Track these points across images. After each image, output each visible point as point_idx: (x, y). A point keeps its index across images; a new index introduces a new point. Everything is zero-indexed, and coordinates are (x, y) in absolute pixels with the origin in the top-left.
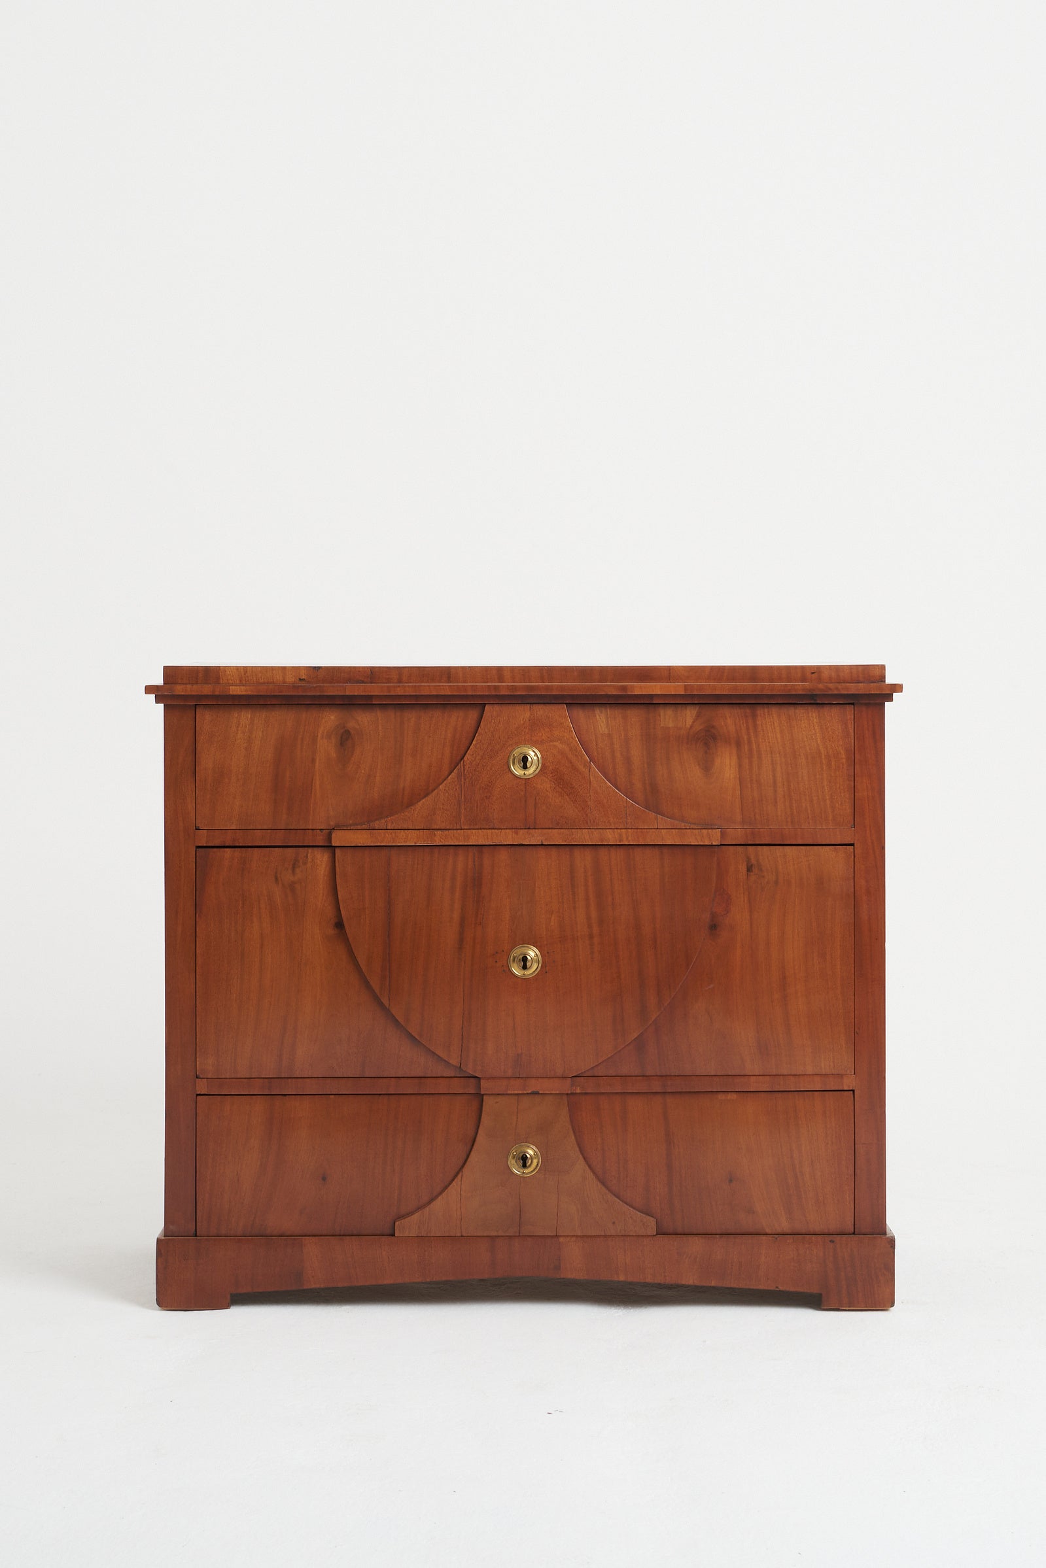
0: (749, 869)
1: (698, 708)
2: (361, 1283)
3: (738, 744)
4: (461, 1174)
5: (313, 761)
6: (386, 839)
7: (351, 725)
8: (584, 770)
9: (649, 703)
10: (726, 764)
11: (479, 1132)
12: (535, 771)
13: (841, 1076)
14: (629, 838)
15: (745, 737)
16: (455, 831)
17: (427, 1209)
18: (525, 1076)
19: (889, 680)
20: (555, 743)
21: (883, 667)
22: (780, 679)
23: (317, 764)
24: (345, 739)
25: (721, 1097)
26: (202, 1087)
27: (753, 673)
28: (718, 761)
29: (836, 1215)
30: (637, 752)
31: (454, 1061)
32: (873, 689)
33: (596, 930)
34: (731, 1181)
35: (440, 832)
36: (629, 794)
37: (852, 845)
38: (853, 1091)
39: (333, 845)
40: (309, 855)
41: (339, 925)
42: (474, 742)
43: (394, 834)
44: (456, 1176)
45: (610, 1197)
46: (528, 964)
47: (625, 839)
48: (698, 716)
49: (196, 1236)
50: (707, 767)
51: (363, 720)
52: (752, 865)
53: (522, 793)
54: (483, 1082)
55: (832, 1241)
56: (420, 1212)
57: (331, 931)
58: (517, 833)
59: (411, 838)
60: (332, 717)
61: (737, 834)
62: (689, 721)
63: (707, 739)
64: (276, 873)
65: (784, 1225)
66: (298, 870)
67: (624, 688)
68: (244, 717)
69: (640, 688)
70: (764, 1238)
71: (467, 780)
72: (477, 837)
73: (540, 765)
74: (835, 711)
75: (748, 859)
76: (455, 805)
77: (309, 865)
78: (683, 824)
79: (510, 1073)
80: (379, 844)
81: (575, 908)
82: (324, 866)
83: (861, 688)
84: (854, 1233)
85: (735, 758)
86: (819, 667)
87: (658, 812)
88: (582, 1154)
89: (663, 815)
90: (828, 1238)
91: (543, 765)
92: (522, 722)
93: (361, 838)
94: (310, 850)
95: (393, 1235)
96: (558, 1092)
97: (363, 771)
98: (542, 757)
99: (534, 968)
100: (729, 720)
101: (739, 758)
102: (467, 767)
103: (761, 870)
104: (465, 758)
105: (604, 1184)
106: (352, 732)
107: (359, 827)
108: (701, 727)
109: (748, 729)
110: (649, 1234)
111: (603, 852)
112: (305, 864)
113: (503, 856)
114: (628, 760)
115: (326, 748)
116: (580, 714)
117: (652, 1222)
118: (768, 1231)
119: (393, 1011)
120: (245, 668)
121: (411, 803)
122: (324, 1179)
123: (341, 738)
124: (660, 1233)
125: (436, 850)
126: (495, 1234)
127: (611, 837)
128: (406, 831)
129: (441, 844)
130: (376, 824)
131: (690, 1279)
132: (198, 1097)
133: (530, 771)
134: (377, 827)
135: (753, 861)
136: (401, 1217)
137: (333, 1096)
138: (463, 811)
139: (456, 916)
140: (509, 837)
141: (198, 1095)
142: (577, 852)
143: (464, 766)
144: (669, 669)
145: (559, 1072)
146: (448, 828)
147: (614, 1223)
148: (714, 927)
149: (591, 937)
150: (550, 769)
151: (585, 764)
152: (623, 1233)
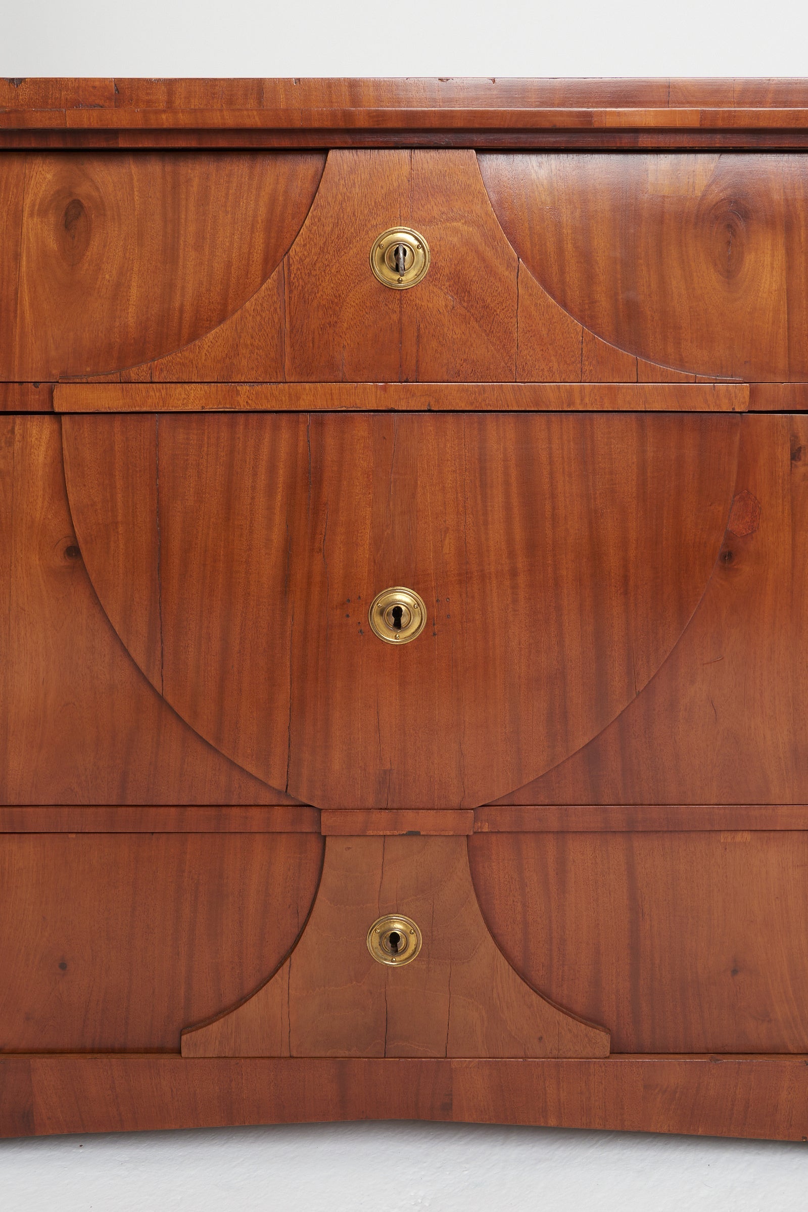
0: (795, 454)
1: (718, 155)
2: (129, 1128)
3: (788, 228)
4: (288, 961)
5: (17, 257)
6: (150, 398)
7: (83, 190)
8: (507, 273)
10: (765, 263)
11: (319, 896)
12: (417, 275)
14: (585, 398)
15: (802, 216)
16: (274, 386)
17: (234, 1015)
18: (395, 806)
20: (455, 224)
23: (24, 263)
24: (72, 215)
25: (722, 837)
28: (750, 259)
30: (602, 243)
31: (276, 782)
33: (521, 562)
34: (735, 972)
35: (246, 387)
36: (588, 318)
39: (56, 410)
40: (16, 429)
41: (73, 551)
42: (307, 222)
43: (164, 392)
44: (281, 964)
45: (535, 997)
46: (404, 620)
47: (578, 401)
48: (719, 174)
50: (729, 272)
51: (104, 181)
52: (800, 449)
53: (395, 317)
54: (324, 817)
56: (222, 1020)
57: (59, 560)
58: (384, 389)
59: (195, 398)
60: (49, 176)
61: (777, 395)
62: (700, 187)
63: (734, 217)
70: (787, 1062)
71: (295, 292)
72: (314, 396)
73: (428, 264)
75: (795, 438)
76: (273, 337)
77: (17, 446)
78: (684, 375)
79: (370, 802)
80: (137, 409)
81: (486, 523)
82: (43, 449)
85: (781, 253)
87: (640, 353)
88: (490, 929)
89: (646, 355)
91: (434, 266)
92: (396, 184)
93: (107, 398)
94: (18, 419)
95: (179, 1052)
96: (451, 833)
97: (107, 277)
98: (432, 249)
99: (414, 625)
101: (789, 254)
102: (294, 268)
104: (291, 252)
105: (524, 977)
106: (85, 203)
107: (102, 378)
108: (722, 196)
110: (598, 1053)
111: (539, 421)
112: (11, 444)
113: (361, 429)
114: (586, 257)
115: (38, 231)
117: (603, 1040)
118: (792, 1048)
119: (172, 700)
121: (194, 336)
122: (63, 966)
123: (66, 214)
124: (617, 1050)
125: (241, 418)
126: (342, 1053)
127: (554, 396)
128: (186, 386)
129: (248, 408)
130: (133, 373)
133: (409, 277)
134: (134, 377)
135: (803, 441)
136: (190, 1026)
137: (74, 836)
138: (288, 349)
139: (277, 536)
140: (370, 397)
142: (490, 422)
143: (289, 265)
145: (455, 800)
146: (261, 380)
147: (541, 1039)
148: (728, 557)
149: (514, 573)
150: (447, 271)
151: (509, 266)
152: (555, 1053)
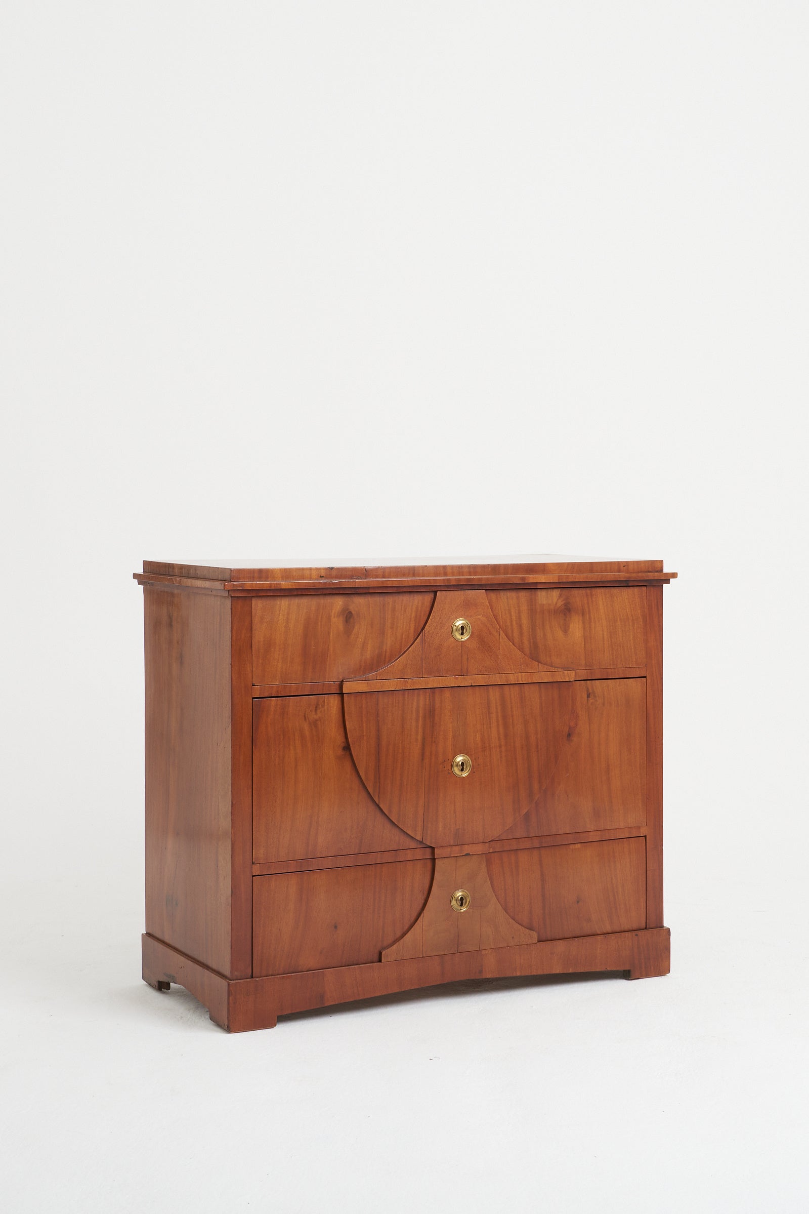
0: (588, 696)
1: (559, 591)
2: (361, 998)
3: (583, 614)
4: (422, 915)
5: (329, 633)
6: (377, 686)
7: (353, 607)
8: (495, 634)
9: (533, 588)
10: (576, 627)
11: (433, 886)
12: (467, 636)
13: (639, 827)
14: (523, 678)
15: (587, 610)
16: (419, 679)
17: (402, 941)
18: (461, 844)
19: (666, 570)
20: (479, 617)
21: (662, 561)
22: (606, 571)
23: (331, 636)
24: (348, 617)
25: (572, 847)
26: (256, 870)
27: (591, 567)
28: (571, 626)
29: (636, 918)
30: (525, 621)
31: (419, 837)
32: (656, 576)
33: (503, 743)
34: (578, 902)
35: (409, 680)
36: (521, 649)
37: (645, 677)
38: (645, 836)
39: (343, 692)
40: (325, 700)
41: (347, 748)
42: (431, 617)
43: (381, 683)
44: (419, 916)
45: (511, 920)
46: (464, 768)
47: (520, 680)
48: (560, 596)
49: (252, 977)
50: (566, 631)
51: (359, 602)
52: (590, 693)
53: (460, 651)
54: (436, 850)
55: (637, 935)
56: (397, 943)
57: (340, 752)
58: (457, 679)
59: (390, 685)
60: (341, 603)
61: (583, 674)
62: (555, 600)
63: (567, 610)
64: (305, 713)
65: (608, 928)
66: (318, 711)
67: (523, 579)
68: (283, 604)
69: (532, 578)
70: (599, 937)
71: (426, 643)
72: (433, 682)
73: (470, 632)
74: (636, 590)
75: (588, 689)
76: (419, 662)
77: (326, 707)
78: (553, 668)
79: (452, 843)
80: (372, 690)
81: (490, 728)
82: (336, 707)
83: (651, 576)
84: (646, 928)
85: (581, 623)
86: (627, 562)
87: (539, 662)
88: (494, 893)
89: (541, 663)
90: (634, 933)
91: (473, 631)
92: (459, 603)
93: (362, 687)
94: (326, 696)
95: (381, 961)
96: (480, 853)
97: (360, 641)
98: (471, 626)
99: (467, 770)
100: (578, 596)
101: (584, 623)
103: (595, 696)
104: (425, 629)
105: (506, 911)
106: (353, 612)
108: (562, 603)
109: (588, 603)
110: (534, 942)
111: (506, 688)
112: (323, 706)
113: (447, 694)
114: (520, 626)
115: (338, 623)
116: (493, 595)
117: (535, 935)
118: (599, 932)
119: (381, 806)
120: (285, 569)
121: (390, 661)
122: (336, 927)
123: (346, 617)
124: (539, 941)
125: (407, 692)
126: (443, 953)
127: (512, 679)
128: (389, 680)
129: (411, 688)
130: (369, 676)
131: (557, 970)
132: (254, 877)
133: (465, 636)
135: (591, 691)
136: (385, 948)
137: (341, 868)
138: (424, 665)
139: (420, 737)
140: (451, 681)
141: (253, 876)
142: (491, 689)
143: (425, 634)
144: (544, 565)
145: (482, 839)
146: (415, 677)
147: (513, 938)
148: (569, 735)
149: (500, 746)
150: (477, 634)
151: (497, 631)
152: (518, 943)
